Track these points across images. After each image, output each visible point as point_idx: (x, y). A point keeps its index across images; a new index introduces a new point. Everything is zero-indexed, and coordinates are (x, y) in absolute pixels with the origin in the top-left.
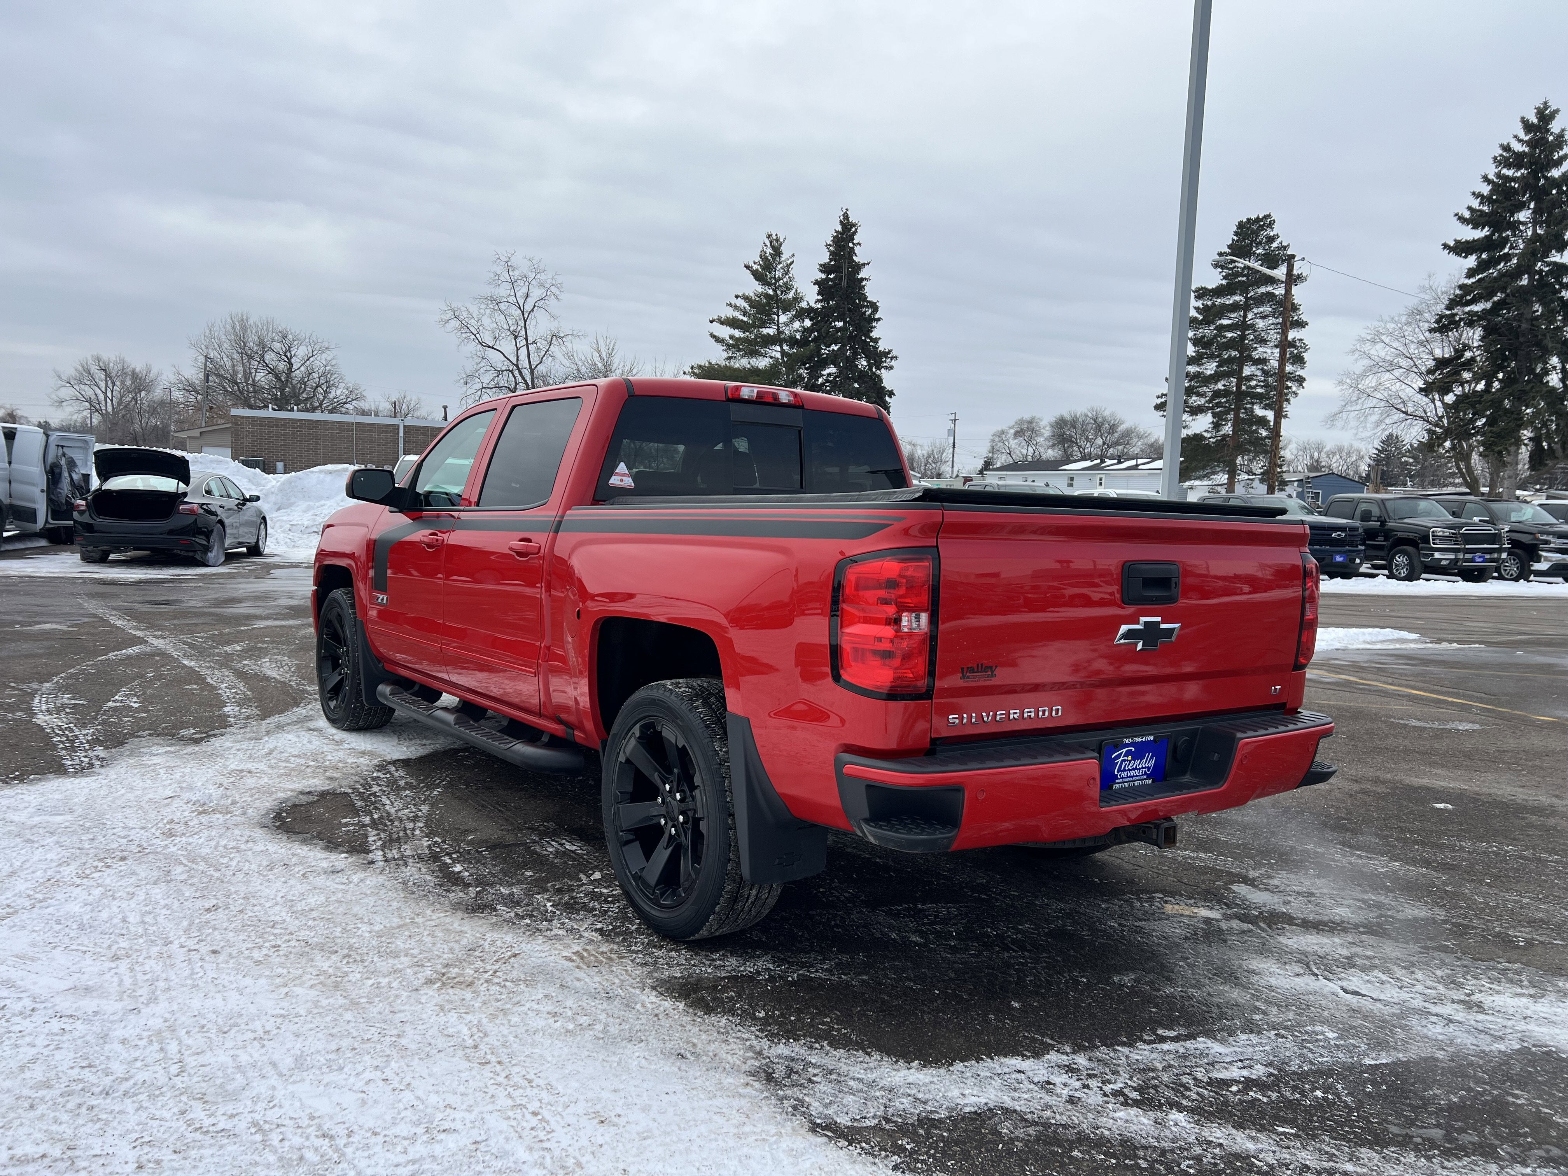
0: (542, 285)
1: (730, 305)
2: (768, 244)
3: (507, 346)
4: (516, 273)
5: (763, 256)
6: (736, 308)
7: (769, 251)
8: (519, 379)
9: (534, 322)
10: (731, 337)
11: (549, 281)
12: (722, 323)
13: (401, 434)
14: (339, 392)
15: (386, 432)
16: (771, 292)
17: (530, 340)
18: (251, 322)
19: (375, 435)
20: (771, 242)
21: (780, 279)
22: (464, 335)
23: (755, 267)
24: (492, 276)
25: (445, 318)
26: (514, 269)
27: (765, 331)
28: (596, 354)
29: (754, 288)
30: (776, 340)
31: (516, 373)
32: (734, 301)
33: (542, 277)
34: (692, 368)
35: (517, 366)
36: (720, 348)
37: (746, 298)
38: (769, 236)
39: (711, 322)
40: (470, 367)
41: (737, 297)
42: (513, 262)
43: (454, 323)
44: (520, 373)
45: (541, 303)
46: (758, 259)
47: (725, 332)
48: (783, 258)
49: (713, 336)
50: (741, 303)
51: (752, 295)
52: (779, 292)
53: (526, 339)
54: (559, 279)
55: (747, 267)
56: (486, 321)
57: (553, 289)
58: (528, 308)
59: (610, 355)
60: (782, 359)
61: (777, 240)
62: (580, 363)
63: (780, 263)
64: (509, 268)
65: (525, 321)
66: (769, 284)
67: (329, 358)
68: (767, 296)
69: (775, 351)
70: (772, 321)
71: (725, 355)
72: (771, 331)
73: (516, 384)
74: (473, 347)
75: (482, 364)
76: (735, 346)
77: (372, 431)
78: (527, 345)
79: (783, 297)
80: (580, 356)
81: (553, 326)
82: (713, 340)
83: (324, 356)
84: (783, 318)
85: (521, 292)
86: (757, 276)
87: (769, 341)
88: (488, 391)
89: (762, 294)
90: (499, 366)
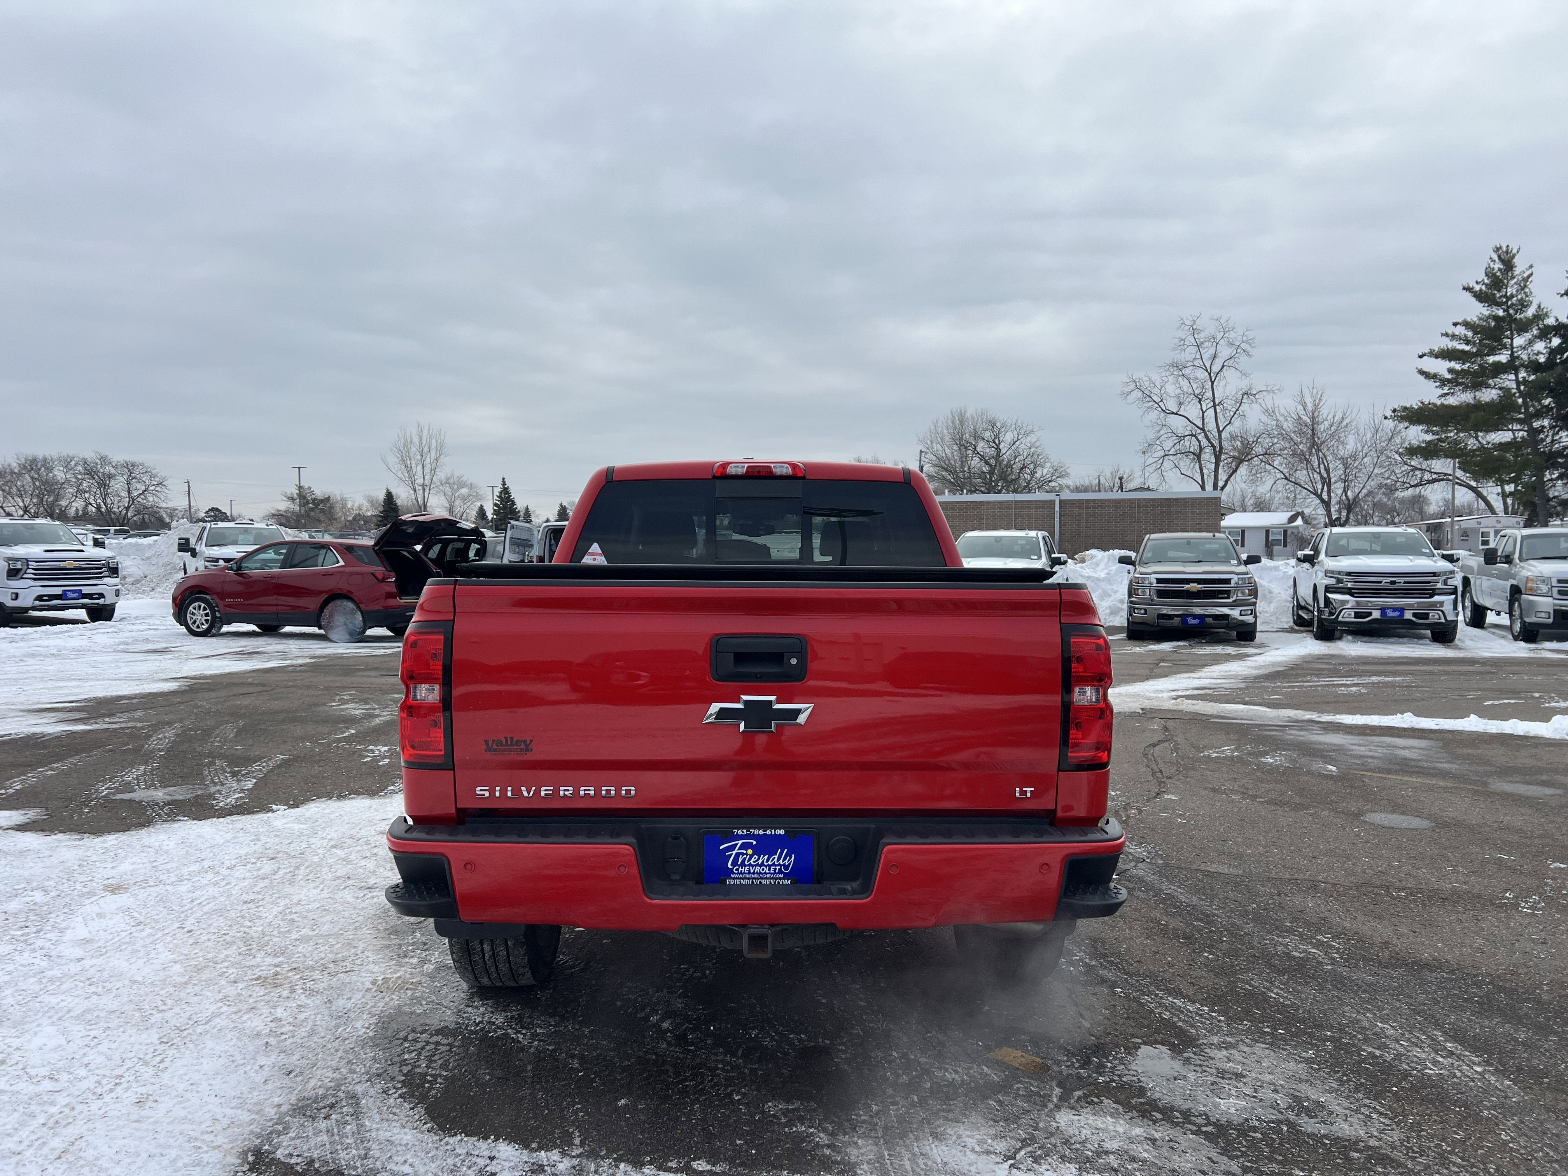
0: (1231, 344)
1: (1447, 335)
2: (1495, 257)
3: (1192, 411)
4: (1202, 335)
5: (1489, 273)
6: (1453, 337)
7: (1498, 266)
8: (1204, 442)
9: (1223, 383)
10: (1450, 371)
11: (1239, 338)
12: (1436, 357)
13: (1057, 508)
14: (1045, 472)
15: (1043, 507)
16: (1501, 313)
17: (1217, 401)
18: (968, 415)
19: (1033, 511)
20: (1499, 257)
21: (1512, 296)
22: (1146, 405)
23: (1477, 288)
24: (1177, 341)
25: (1126, 390)
26: (1199, 331)
27: (1491, 359)
28: (1300, 407)
29: (1477, 311)
30: (1512, 366)
31: (1201, 437)
32: (1451, 330)
33: (1232, 335)
34: (1394, 411)
35: (1203, 429)
36: (1431, 384)
37: (1467, 324)
38: (1497, 249)
39: (1421, 357)
40: (1151, 435)
41: (1455, 324)
42: (1199, 324)
43: (1137, 394)
44: (1206, 437)
45: (1230, 363)
46: (1482, 276)
47: (1442, 367)
48: (1517, 271)
49: (1422, 372)
50: (1460, 330)
51: (1475, 319)
52: (1511, 311)
53: (1214, 401)
54: (1250, 335)
55: (1467, 289)
56: (1171, 389)
57: (1244, 346)
58: (1216, 369)
59: (1316, 407)
60: (1518, 388)
61: (1507, 252)
62: (1281, 419)
63: (1513, 278)
64: (1194, 331)
65: (1212, 383)
66: (1499, 305)
67: (1033, 441)
68: (1496, 318)
69: (1509, 381)
70: (1504, 347)
71: (1440, 392)
72: (1503, 358)
73: (1201, 449)
74: (1154, 415)
75: (1162, 432)
76: (1455, 381)
77: (1030, 508)
78: (1215, 406)
79: (1518, 316)
80: (1282, 411)
81: (1244, 384)
82: (1422, 378)
83: (1029, 439)
84: (1519, 341)
85: (1207, 354)
86: (1480, 297)
87: (1499, 369)
88: (1171, 457)
89: (1488, 317)
90: (1180, 432)
